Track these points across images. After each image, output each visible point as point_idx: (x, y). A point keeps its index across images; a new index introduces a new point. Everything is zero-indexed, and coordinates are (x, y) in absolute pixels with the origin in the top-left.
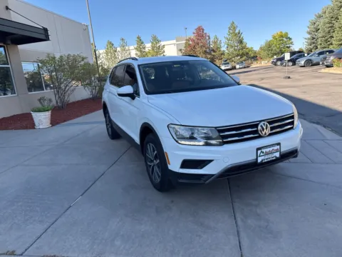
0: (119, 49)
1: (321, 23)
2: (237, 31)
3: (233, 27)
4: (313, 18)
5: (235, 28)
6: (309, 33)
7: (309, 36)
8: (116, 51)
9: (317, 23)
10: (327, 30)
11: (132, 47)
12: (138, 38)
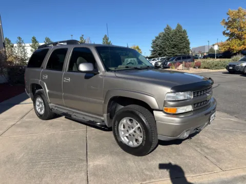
0: (15, 45)
1: (159, 42)
2: (109, 41)
3: (106, 38)
4: (154, 39)
5: (107, 39)
6: (152, 47)
7: (152, 49)
8: (13, 46)
9: (157, 42)
10: (163, 46)
11: (28, 45)
12: (34, 38)
